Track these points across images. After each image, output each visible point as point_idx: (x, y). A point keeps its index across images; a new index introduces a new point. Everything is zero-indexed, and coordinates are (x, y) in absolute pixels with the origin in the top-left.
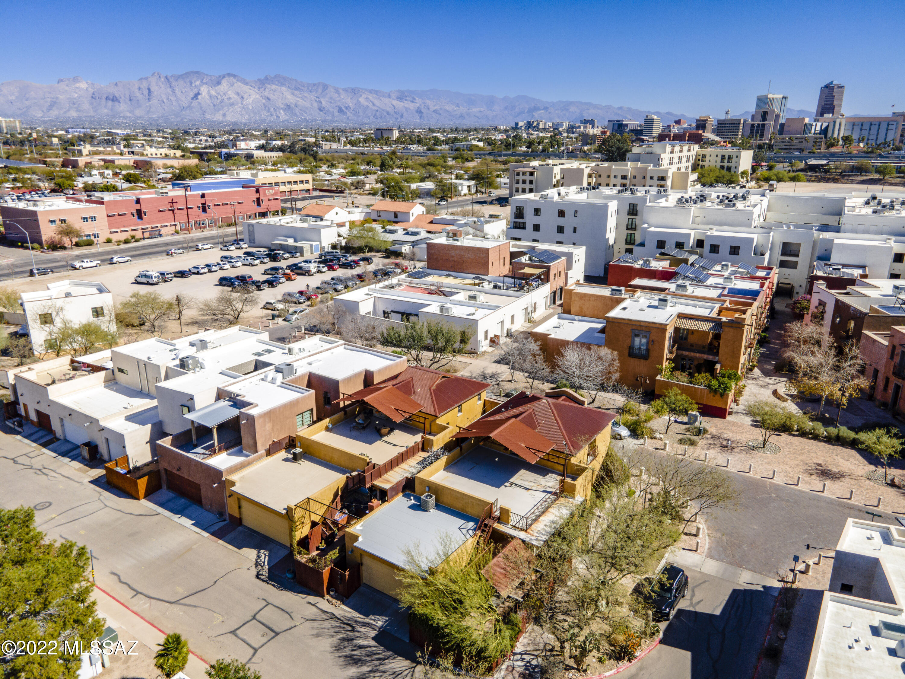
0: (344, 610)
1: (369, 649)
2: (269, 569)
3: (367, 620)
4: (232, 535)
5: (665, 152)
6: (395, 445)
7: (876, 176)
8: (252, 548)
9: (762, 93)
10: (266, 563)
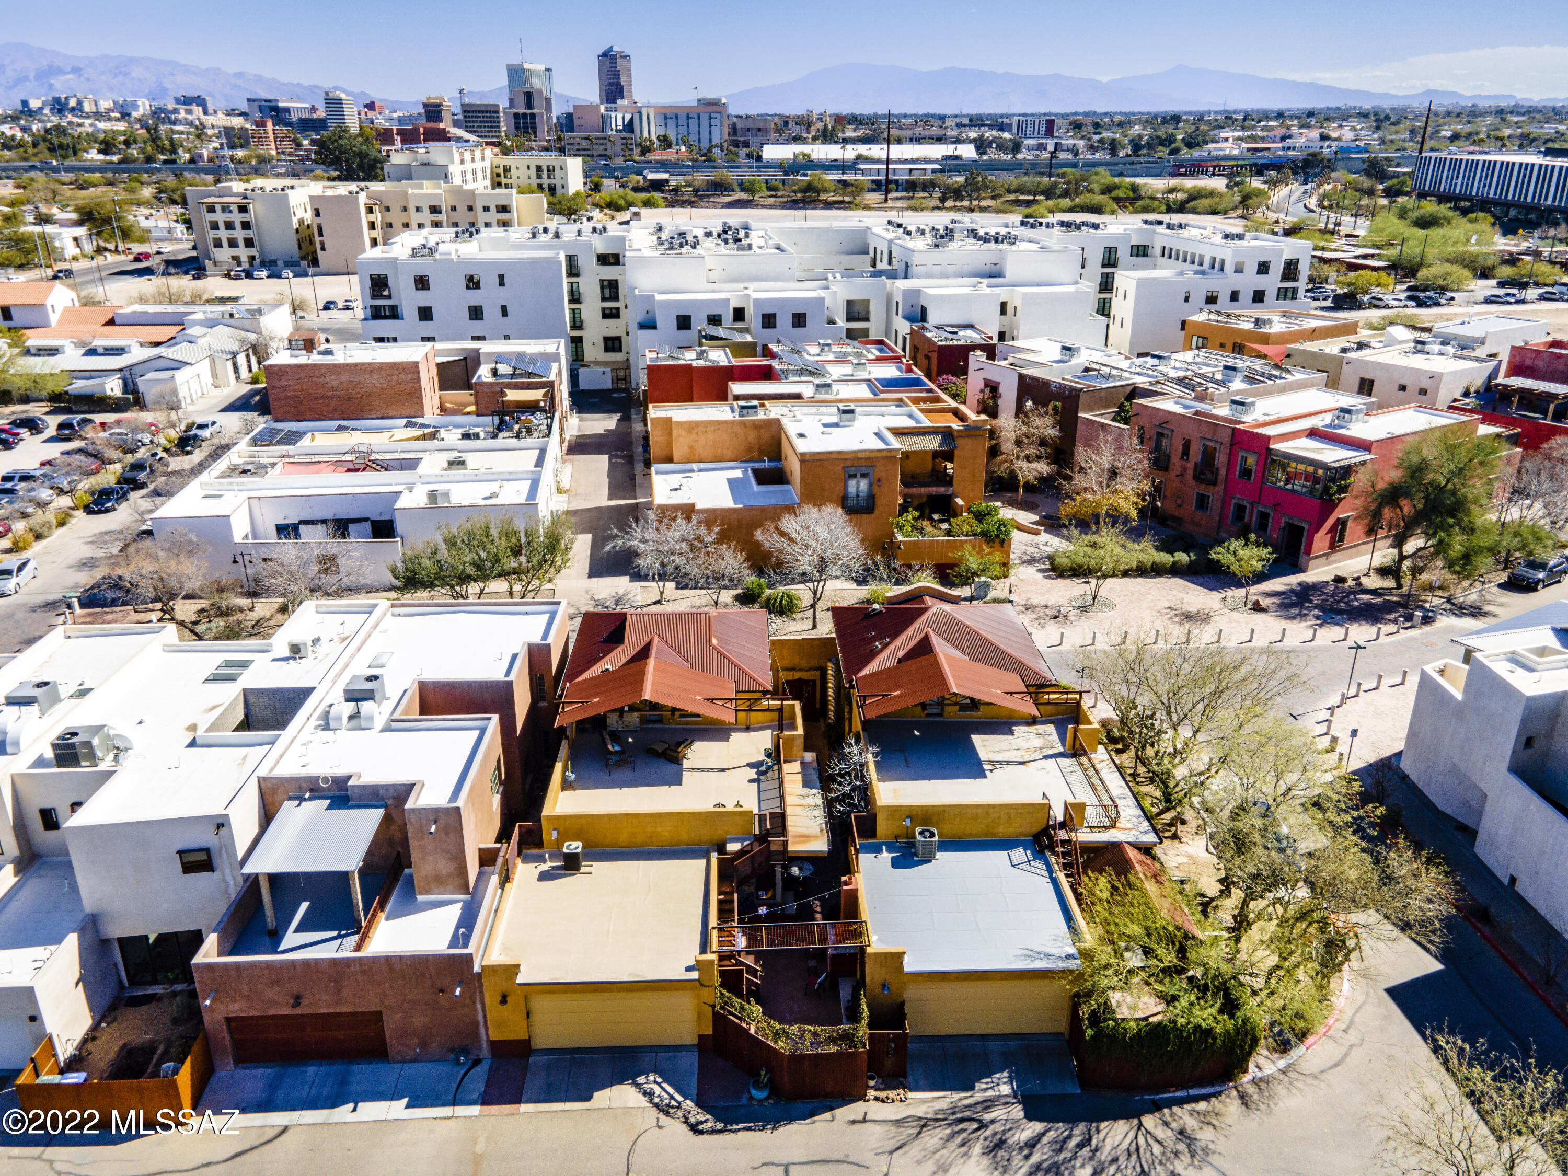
0: (924, 1101)
1: (1045, 1140)
2: (698, 1104)
3: (979, 1097)
4: (533, 1082)
5: (453, 162)
6: (723, 770)
7: (744, 196)
8: (612, 1084)
9: (515, 61)
10: (679, 1098)
